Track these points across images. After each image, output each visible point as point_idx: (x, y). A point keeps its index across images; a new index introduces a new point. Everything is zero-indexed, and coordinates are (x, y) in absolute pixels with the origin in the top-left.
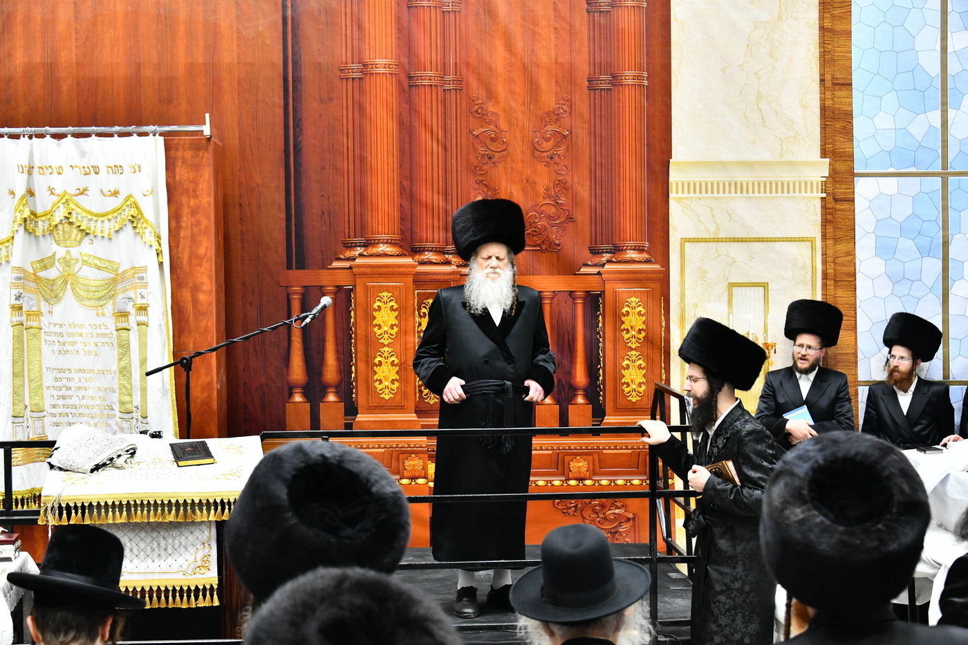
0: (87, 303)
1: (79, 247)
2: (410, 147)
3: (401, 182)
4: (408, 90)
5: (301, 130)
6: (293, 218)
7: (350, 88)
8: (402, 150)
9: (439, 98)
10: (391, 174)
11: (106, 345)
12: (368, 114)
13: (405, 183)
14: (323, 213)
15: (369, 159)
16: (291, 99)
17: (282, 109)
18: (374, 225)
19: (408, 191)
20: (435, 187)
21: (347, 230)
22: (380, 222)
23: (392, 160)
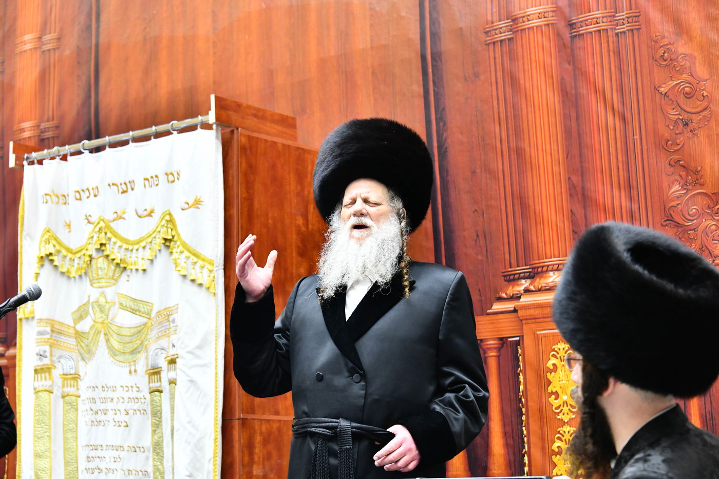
2: (578, 124)
3: (569, 178)
4: (569, 45)
5: (445, 125)
6: (443, 246)
7: (498, 55)
8: (568, 133)
9: (611, 48)
10: (556, 169)
11: (138, 412)
12: (522, 86)
13: (575, 179)
14: (478, 236)
15: (527, 149)
16: (431, 83)
17: (422, 100)
18: (540, 245)
19: (579, 189)
20: (615, 179)
21: (507, 257)
22: (547, 240)
23: (556, 148)
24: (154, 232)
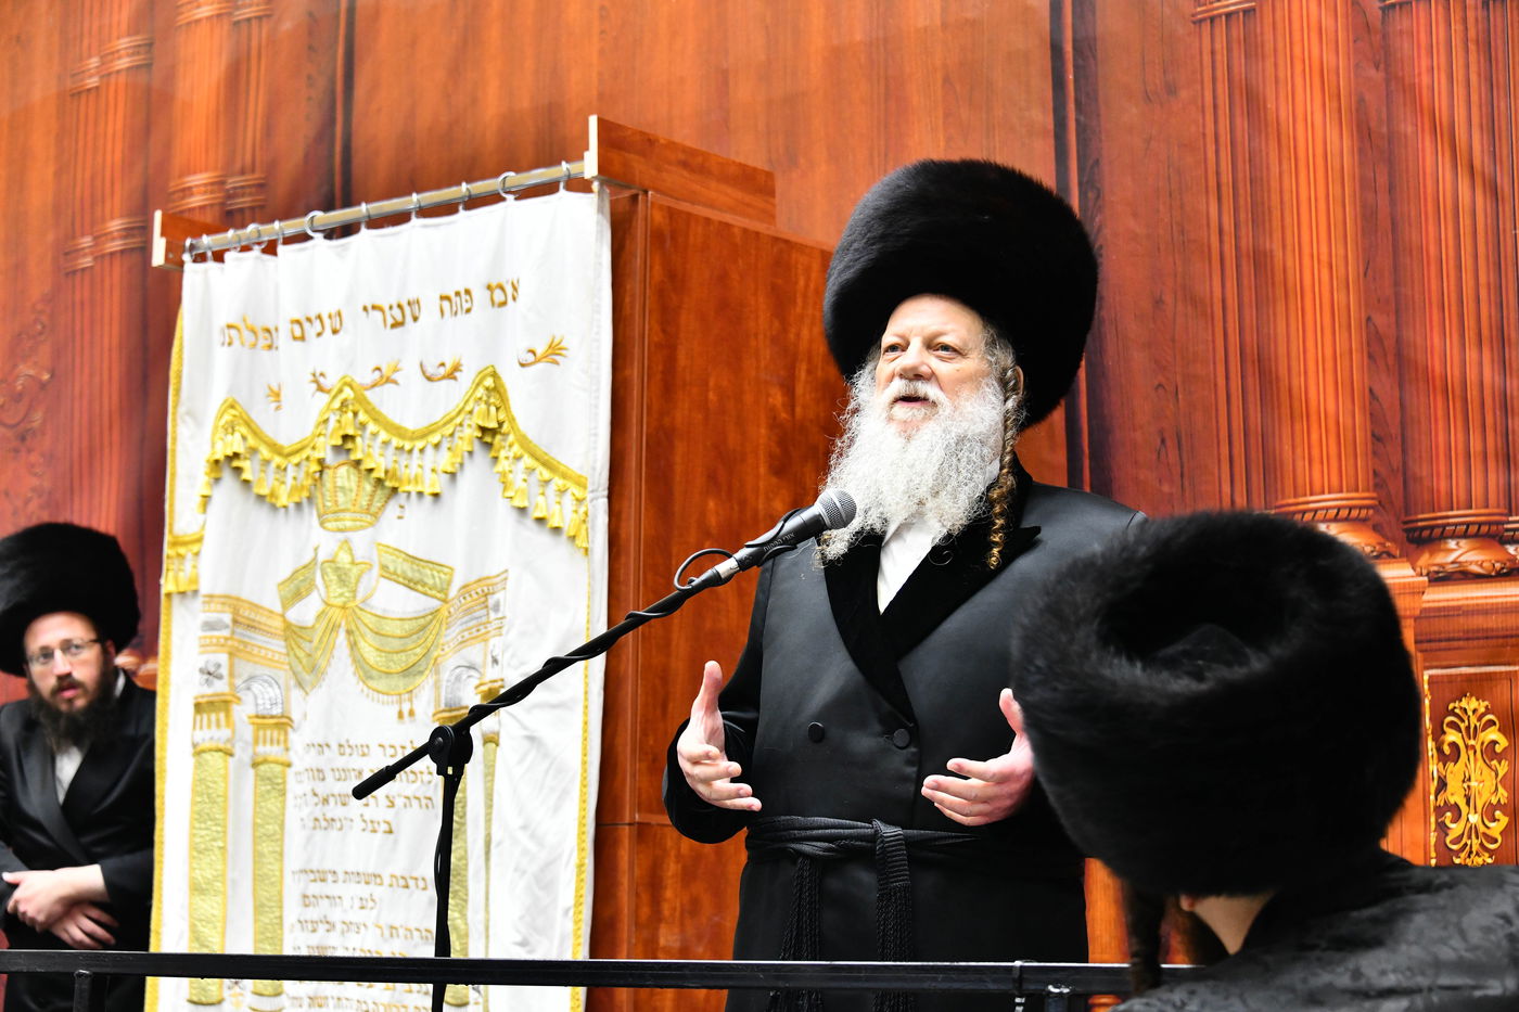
0: (381, 685)
1: (370, 531)
2: (1393, 202)
3: (1369, 319)
4: (1379, 24)
5: (1098, 197)
6: (1086, 463)
7: (1220, 45)
8: (1368, 217)
9: (1472, 33)
10: (1339, 297)
11: (415, 803)
12: (1271, 117)
13: (1381, 320)
14: (1163, 441)
15: (1278, 254)
16: (1071, 106)
17: (1052, 141)
18: (1299, 464)
19: (1390, 343)
20: (1470, 322)
21: (1226, 488)
22: (1315, 452)
23: (1341, 252)
24: (460, 412)
